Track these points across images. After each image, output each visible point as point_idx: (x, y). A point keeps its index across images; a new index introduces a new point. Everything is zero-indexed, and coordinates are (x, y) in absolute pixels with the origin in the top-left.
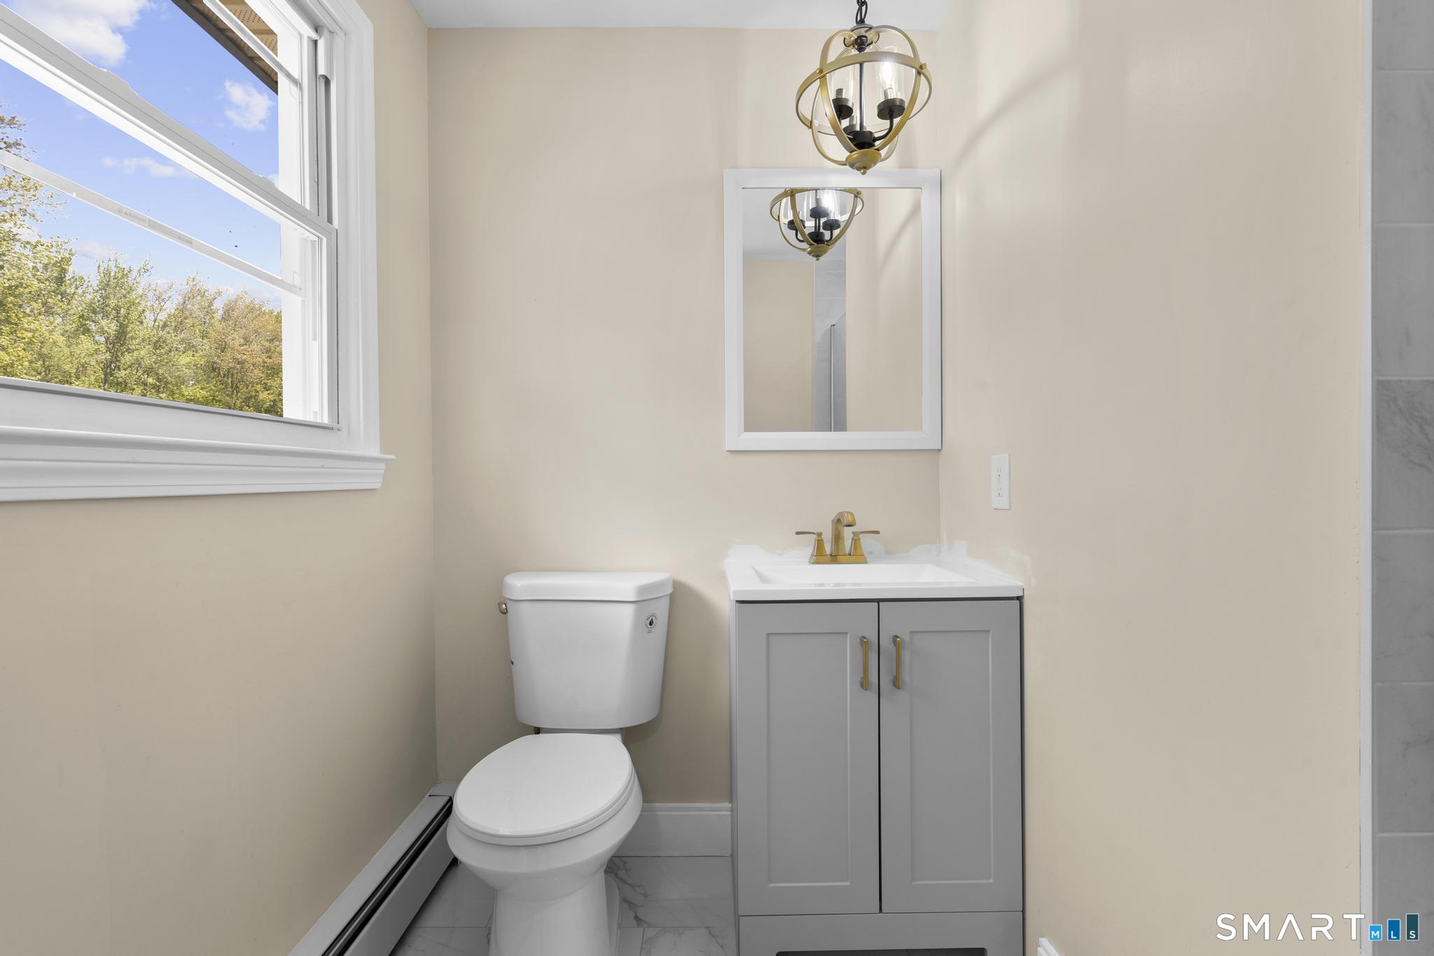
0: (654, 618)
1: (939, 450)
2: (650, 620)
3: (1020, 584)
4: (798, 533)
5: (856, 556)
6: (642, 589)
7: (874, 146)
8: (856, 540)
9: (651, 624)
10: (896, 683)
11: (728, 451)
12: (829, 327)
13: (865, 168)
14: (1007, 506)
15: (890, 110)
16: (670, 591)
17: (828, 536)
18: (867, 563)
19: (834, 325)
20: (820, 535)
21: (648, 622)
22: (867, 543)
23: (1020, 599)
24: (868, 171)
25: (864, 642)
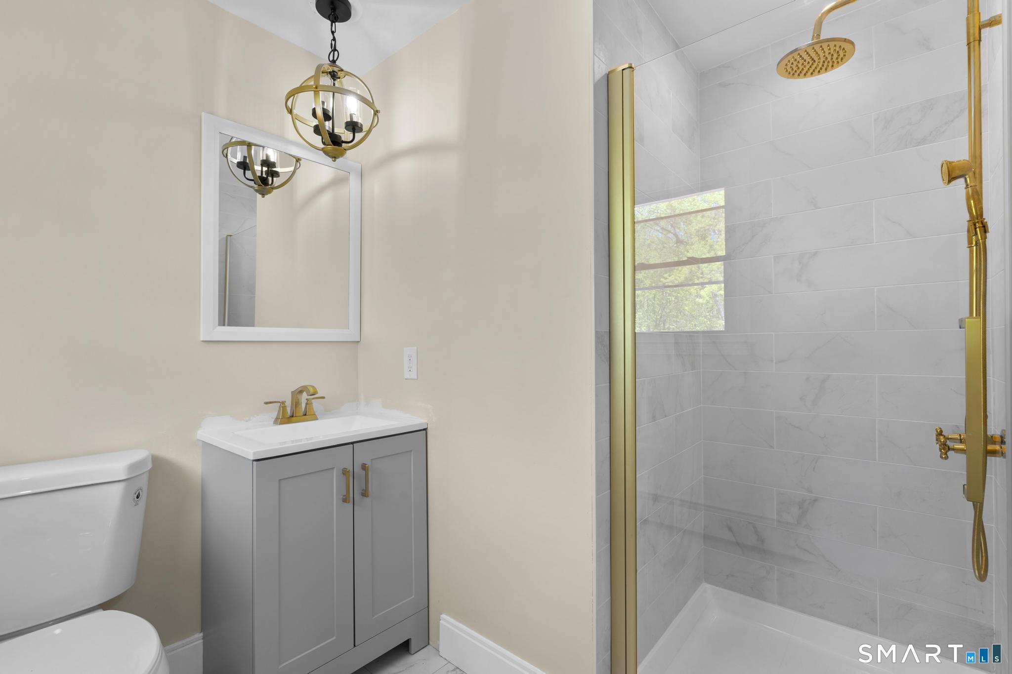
0: (140, 491)
1: (358, 342)
2: (137, 494)
3: (424, 421)
4: (266, 403)
5: (308, 415)
6: (133, 467)
7: (341, 146)
8: (308, 403)
9: (138, 497)
10: (365, 494)
11: (203, 341)
12: (225, 236)
13: (335, 158)
14: (416, 378)
15: (353, 127)
16: (150, 466)
17: (288, 404)
18: (317, 419)
19: (230, 236)
20: (283, 403)
21: (136, 496)
22: (316, 405)
23: (425, 430)
24: (337, 160)
25: (345, 472)
